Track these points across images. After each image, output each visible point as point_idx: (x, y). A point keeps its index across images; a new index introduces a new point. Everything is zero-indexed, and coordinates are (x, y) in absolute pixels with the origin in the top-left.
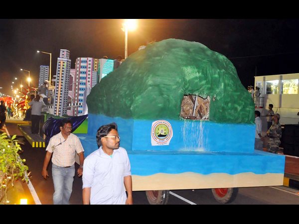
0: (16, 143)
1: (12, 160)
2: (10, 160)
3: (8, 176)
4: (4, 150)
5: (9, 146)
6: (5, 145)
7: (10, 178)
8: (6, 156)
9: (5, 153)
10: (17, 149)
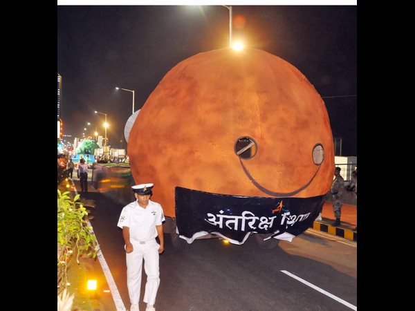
0: (81, 206)
1: (75, 228)
2: (72, 229)
3: (69, 249)
4: (63, 214)
5: (71, 210)
6: (65, 209)
7: (71, 252)
8: (66, 222)
9: (65, 219)
10: (83, 214)
